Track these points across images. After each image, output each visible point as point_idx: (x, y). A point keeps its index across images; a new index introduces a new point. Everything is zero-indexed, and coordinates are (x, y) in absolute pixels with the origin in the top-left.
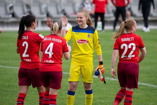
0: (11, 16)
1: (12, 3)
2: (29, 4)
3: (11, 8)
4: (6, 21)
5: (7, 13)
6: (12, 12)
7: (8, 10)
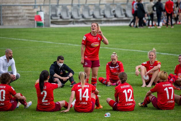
0: (113, 16)
1: (114, 8)
2: (125, 8)
3: (114, 11)
4: (110, 19)
5: (111, 15)
6: (114, 14)
7: (112, 13)
